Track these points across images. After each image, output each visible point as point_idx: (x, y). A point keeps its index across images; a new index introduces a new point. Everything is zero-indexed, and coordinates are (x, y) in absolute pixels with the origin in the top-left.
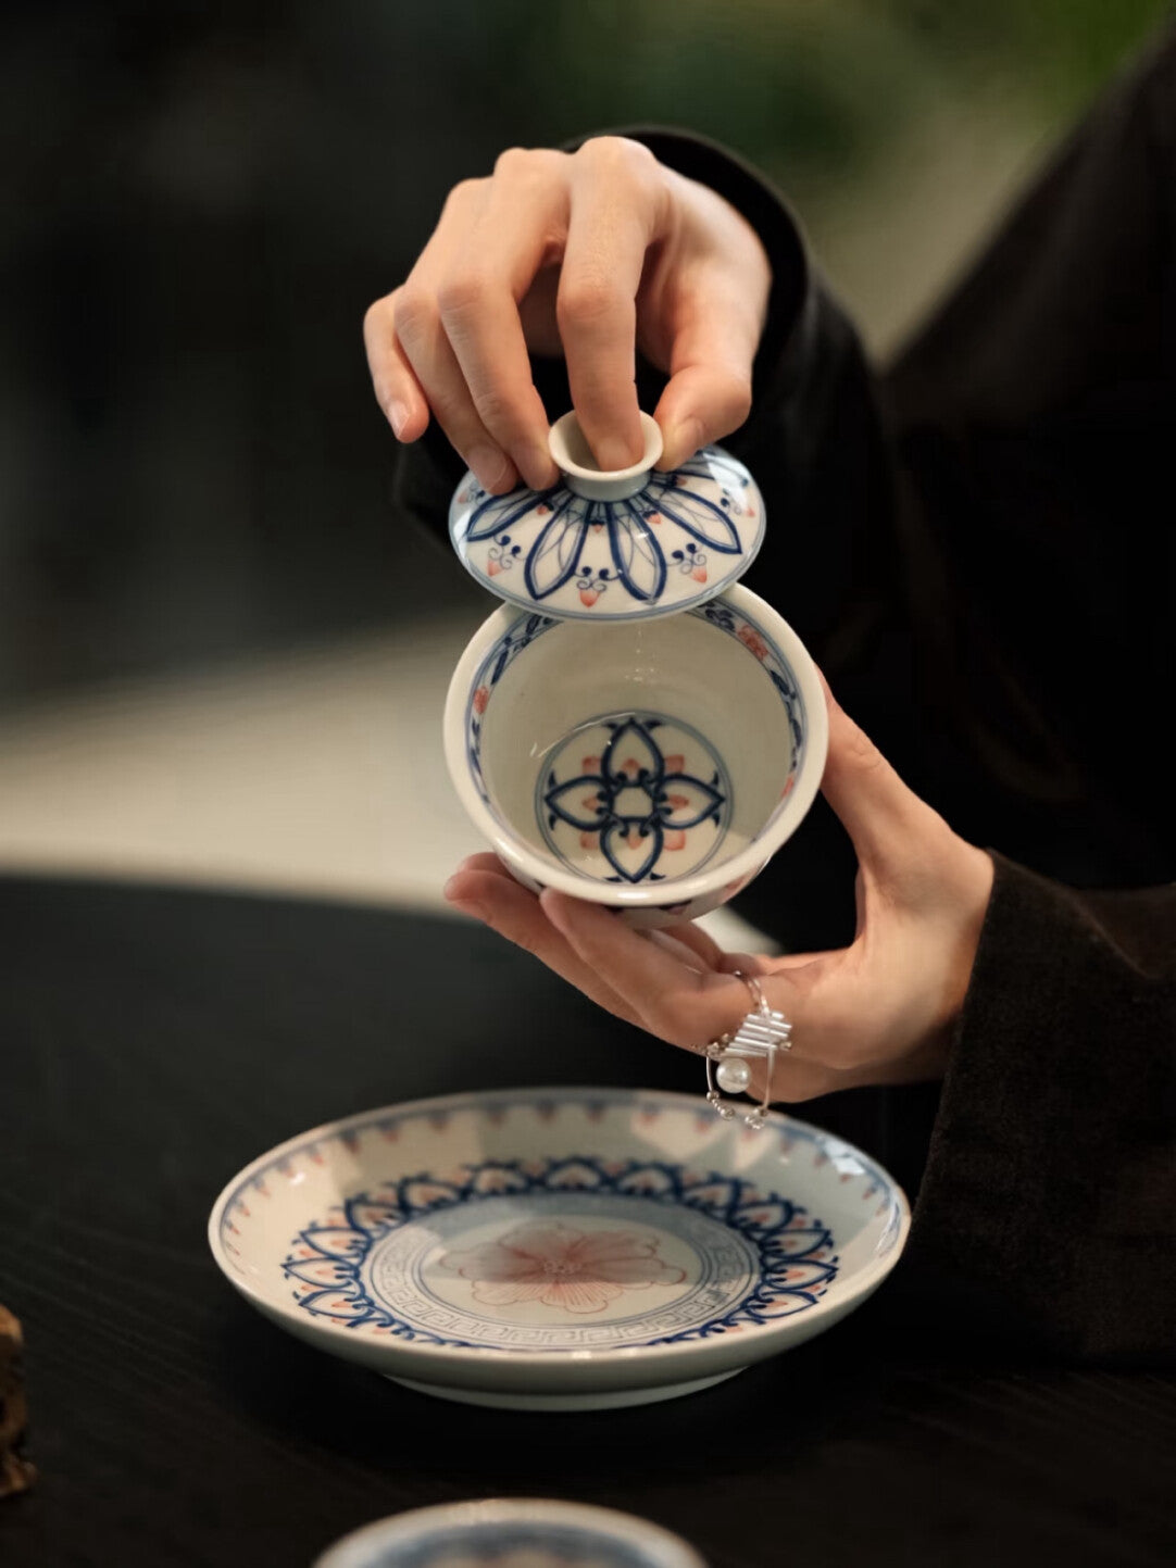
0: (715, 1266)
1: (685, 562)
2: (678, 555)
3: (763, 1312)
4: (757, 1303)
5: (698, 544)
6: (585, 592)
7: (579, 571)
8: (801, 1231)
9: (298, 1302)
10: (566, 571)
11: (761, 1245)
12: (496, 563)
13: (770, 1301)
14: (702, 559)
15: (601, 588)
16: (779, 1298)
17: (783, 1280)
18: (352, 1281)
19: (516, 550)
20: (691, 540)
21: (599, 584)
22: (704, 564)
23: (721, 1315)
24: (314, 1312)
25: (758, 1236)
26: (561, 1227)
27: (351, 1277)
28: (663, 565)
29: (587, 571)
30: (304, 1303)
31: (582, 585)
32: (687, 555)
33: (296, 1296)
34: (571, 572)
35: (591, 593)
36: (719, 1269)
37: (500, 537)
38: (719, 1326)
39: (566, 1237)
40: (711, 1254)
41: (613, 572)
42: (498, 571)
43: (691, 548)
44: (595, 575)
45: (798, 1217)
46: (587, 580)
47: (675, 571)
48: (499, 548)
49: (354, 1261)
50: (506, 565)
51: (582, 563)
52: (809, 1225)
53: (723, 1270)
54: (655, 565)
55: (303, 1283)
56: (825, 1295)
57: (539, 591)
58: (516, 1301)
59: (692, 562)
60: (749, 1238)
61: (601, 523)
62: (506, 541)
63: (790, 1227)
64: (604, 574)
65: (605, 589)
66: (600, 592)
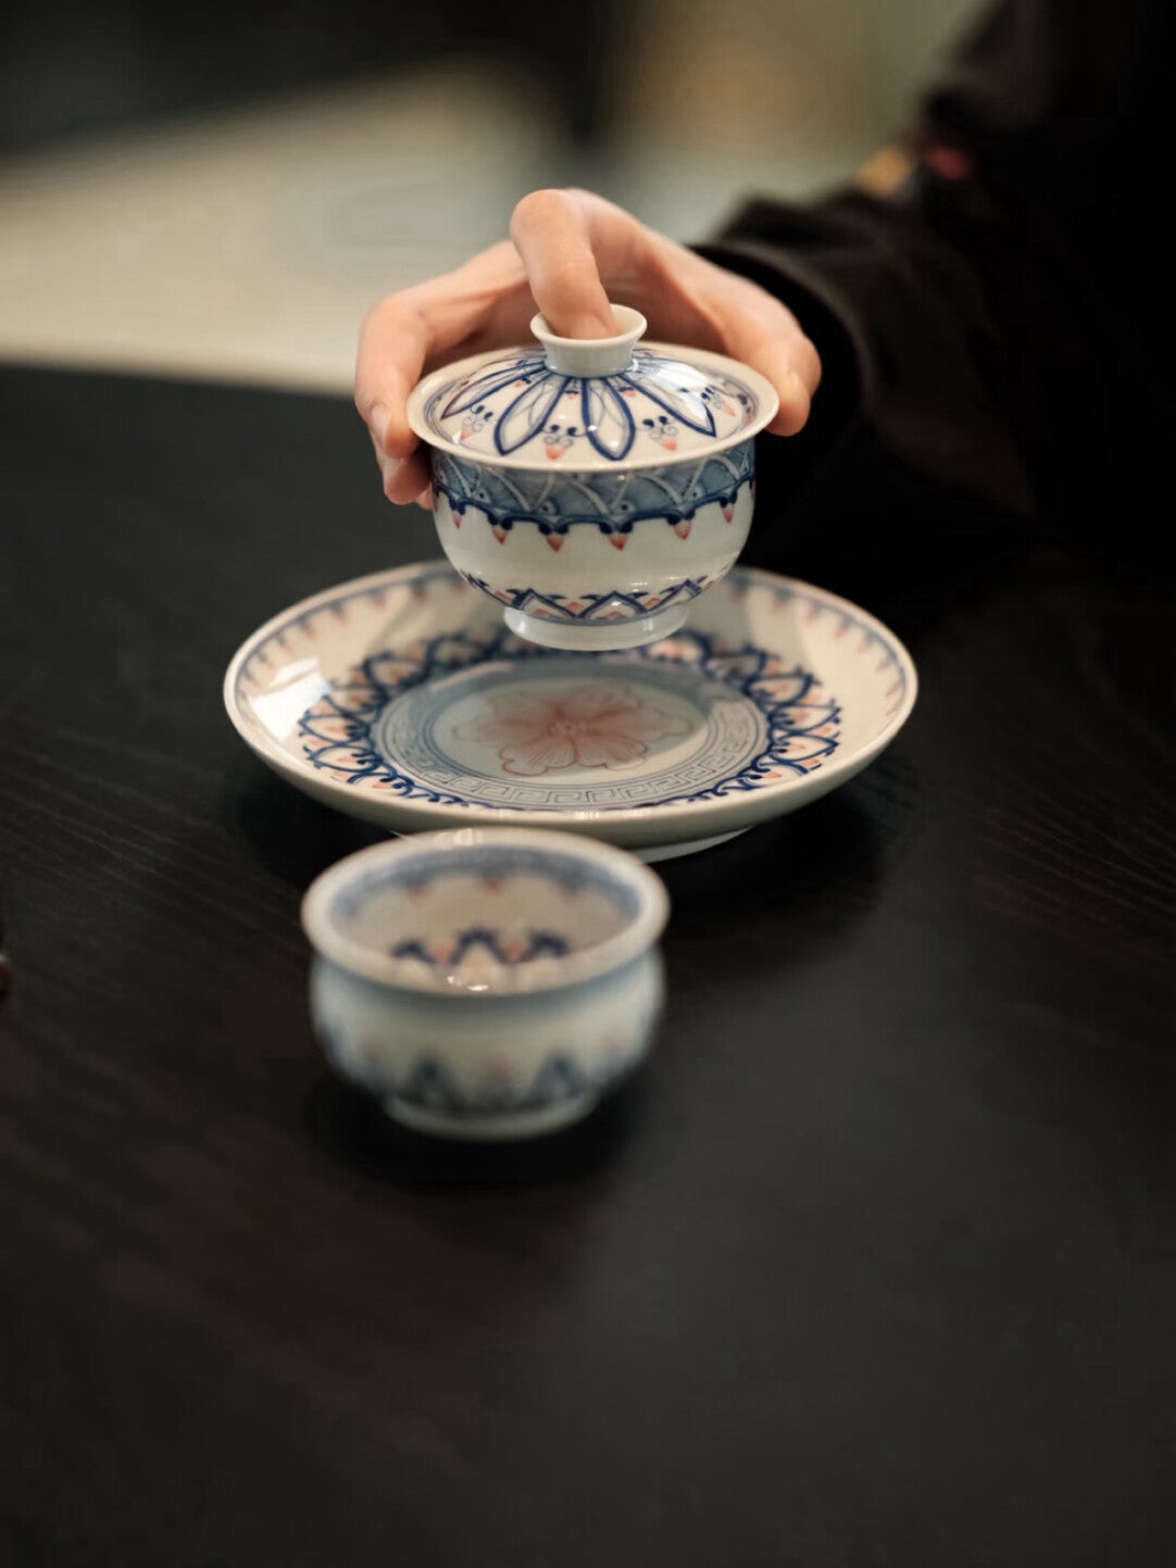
1: (655, 429)
2: (649, 423)
3: (754, 781)
4: (752, 773)
5: (670, 418)
6: (551, 447)
7: (547, 427)
8: (814, 705)
9: (308, 755)
10: (534, 429)
11: (771, 717)
12: (470, 428)
13: (766, 771)
14: (673, 431)
15: (567, 443)
16: (774, 769)
17: (785, 752)
18: (362, 738)
19: (489, 415)
20: (664, 413)
21: (566, 439)
22: (675, 435)
24: (319, 765)
25: (770, 707)
28: (632, 428)
29: (555, 428)
30: (313, 757)
31: (550, 440)
32: (658, 424)
33: (306, 749)
34: (539, 429)
35: (557, 447)
37: (475, 408)
41: (581, 429)
42: (468, 435)
43: (663, 420)
44: (562, 432)
45: (814, 690)
46: (554, 436)
47: (643, 435)
48: (474, 416)
49: (368, 719)
50: (476, 427)
51: (552, 421)
52: (823, 700)
54: (624, 427)
55: (314, 738)
56: (818, 768)
57: (506, 447)
59: (662, 431)
60: (761, 709)
61: (576, 393)
62: (480, 409)
63: (803, 700)
64: (571, 431)
65: (571, 443)
66: (565, 447)
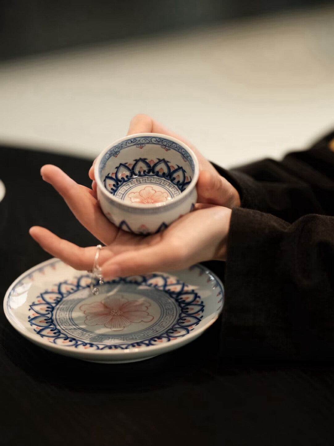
0: (165, 315)
3: (171, 335)
4: (172, 331)
8: (196, 305)
11: (182, 309)
13: (176, 331)
16: (179, 330)
17: (183, 323)
18: (50, 312)
23: (158, 335)
25: (183, 305)
26: (123, 297)
27: (50, 311)
36: (166, 316)
38: (156, 339)
39: (123, 301)
40: (165, 311)
45: (198, 299)
49: (54, 305)
52: (199, 303)
53: (167, 317)
55: (35, 313)
56: (193, 330)
58: (97, 324)
60: (180, 305)
63: (194, 303)
